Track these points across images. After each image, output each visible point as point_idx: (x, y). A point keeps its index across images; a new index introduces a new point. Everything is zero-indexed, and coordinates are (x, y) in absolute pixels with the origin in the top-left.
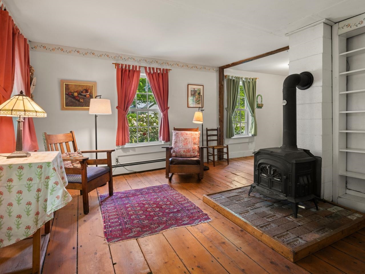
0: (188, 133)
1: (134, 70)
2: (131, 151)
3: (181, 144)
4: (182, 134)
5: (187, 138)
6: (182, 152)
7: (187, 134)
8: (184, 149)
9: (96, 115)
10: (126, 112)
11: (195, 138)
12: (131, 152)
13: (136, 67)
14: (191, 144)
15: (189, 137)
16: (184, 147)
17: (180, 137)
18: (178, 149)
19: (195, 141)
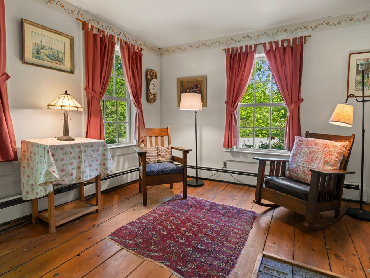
0: (320, 143)
1: (248, 51)
2: (241, 156)
3: (302, 159)
4: (308, 144)
5: (314, 151)
6: (300, 173)
7: (316, 144)
8: (305, 169)
9: (196, 111)
10: (233, 108)
11: (330, 154)
12: (241, 158)
13: (251, 46)
14: (319, 163)
15: (319, 149)
16: (305, 165)
17: (303, 147)
18: (295, 166)
19: (328, 158)
